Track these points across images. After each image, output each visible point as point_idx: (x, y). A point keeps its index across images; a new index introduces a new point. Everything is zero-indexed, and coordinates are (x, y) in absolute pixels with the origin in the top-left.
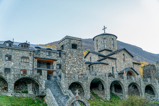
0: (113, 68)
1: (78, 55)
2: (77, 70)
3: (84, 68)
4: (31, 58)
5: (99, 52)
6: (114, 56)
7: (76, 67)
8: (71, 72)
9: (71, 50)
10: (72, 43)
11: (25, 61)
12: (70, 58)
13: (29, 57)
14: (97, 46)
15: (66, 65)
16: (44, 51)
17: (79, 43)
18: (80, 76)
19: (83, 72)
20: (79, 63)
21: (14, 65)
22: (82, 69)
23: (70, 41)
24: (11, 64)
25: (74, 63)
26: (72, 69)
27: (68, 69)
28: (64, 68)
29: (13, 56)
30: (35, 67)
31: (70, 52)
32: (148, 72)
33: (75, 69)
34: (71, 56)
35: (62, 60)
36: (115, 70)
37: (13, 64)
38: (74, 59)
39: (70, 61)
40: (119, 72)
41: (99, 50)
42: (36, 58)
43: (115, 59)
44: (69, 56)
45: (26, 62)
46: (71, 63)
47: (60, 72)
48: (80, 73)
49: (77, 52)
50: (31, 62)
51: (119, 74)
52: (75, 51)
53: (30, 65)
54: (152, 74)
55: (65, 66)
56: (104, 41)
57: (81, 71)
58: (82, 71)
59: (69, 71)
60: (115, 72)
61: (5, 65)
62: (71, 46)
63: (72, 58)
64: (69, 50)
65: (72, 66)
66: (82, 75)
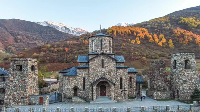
1: (22, 77)
2: (17, 93)
3: (25, 91)
7: (16, 91)
10: (16, 64)
12: (12, 81)
17: (25, 63)
18: (20, 101)
19: (23, 95)
20: (21, 86)
22: (23, 92)
23: (14, 63)
25: (15, 86)
26: (12, 93)
27: (8, 93)
31: (13, 75)
33: (15, 93)
34: (13, 79)
35: (5, 84)
36: (87, 80)
38: (16, 83)
39: (11, 84)
40: (92, 82)
44: (11, 79)
46: (12, 87)
47: (2, 96)
49: (20, 73)
52: (18, 73)
57: (21, 94)
59: (9, 95)
62: (15, 68)
63: (14, 81)
64: (12, 72)
65: (13, 90)
66: (21, 98)
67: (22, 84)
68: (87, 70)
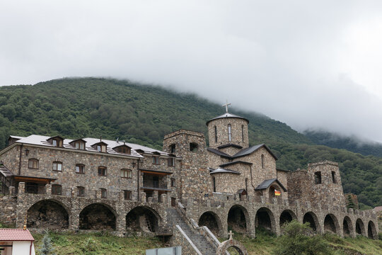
0: (246, 180)
1: (200, 162)
2: (199, 187)
3: (208, 185)
4: (135, 170)
5: (219, 148)
6: (248, 160)
7: (197, 183)
8: (190, 192)
9: (190, 153)
10: (190, 141)
11: (126, 176)
12: (188, 168)
13: (132, 168)
14: (216, 138)
15: (183, 180)
16: (149, 157)
17: (200, 141)
19: (207, 191)
20: (201, 176)
21: (111, 184)
22: (206, 185)
23: (186, 138)
24: (106, 181)
25: (194, 176)
26: (192, 186)
27: (186, 186)
28: (179, 185)
29: (109, 168)
30: (141, 185)
31: (188, 158)
32: (296, 183)
33: (195, 186)
34: (189, 164)
35: (175, 172)
36: (249, 183)
37: (109, 181)
38: (194, 170)
39: (188, 172)
40: (256, 187)
41: (219, 145)
42: (142, 170)
43: (250, 164)
44: (186, 164)
45: (127, 178)
46: (189, 177)
48: (204, 193)
49: (198, 156)
50: (135, 177)
51: (256, 190)
52: (195, 155)
53: (134, 182)
54: (303, 187)
55: (181, 181)
56: (228, 130)
57: (204, 189)
58: (207, 189)
59: (187, 190)
60: (250, 188)
61: (98, 183)
62: (189, 147)
63: (191, 168)
64: (186, 153)
65: (191, 181)
66: (206, 195)
67: (203, 174)
68: (248, 167)
